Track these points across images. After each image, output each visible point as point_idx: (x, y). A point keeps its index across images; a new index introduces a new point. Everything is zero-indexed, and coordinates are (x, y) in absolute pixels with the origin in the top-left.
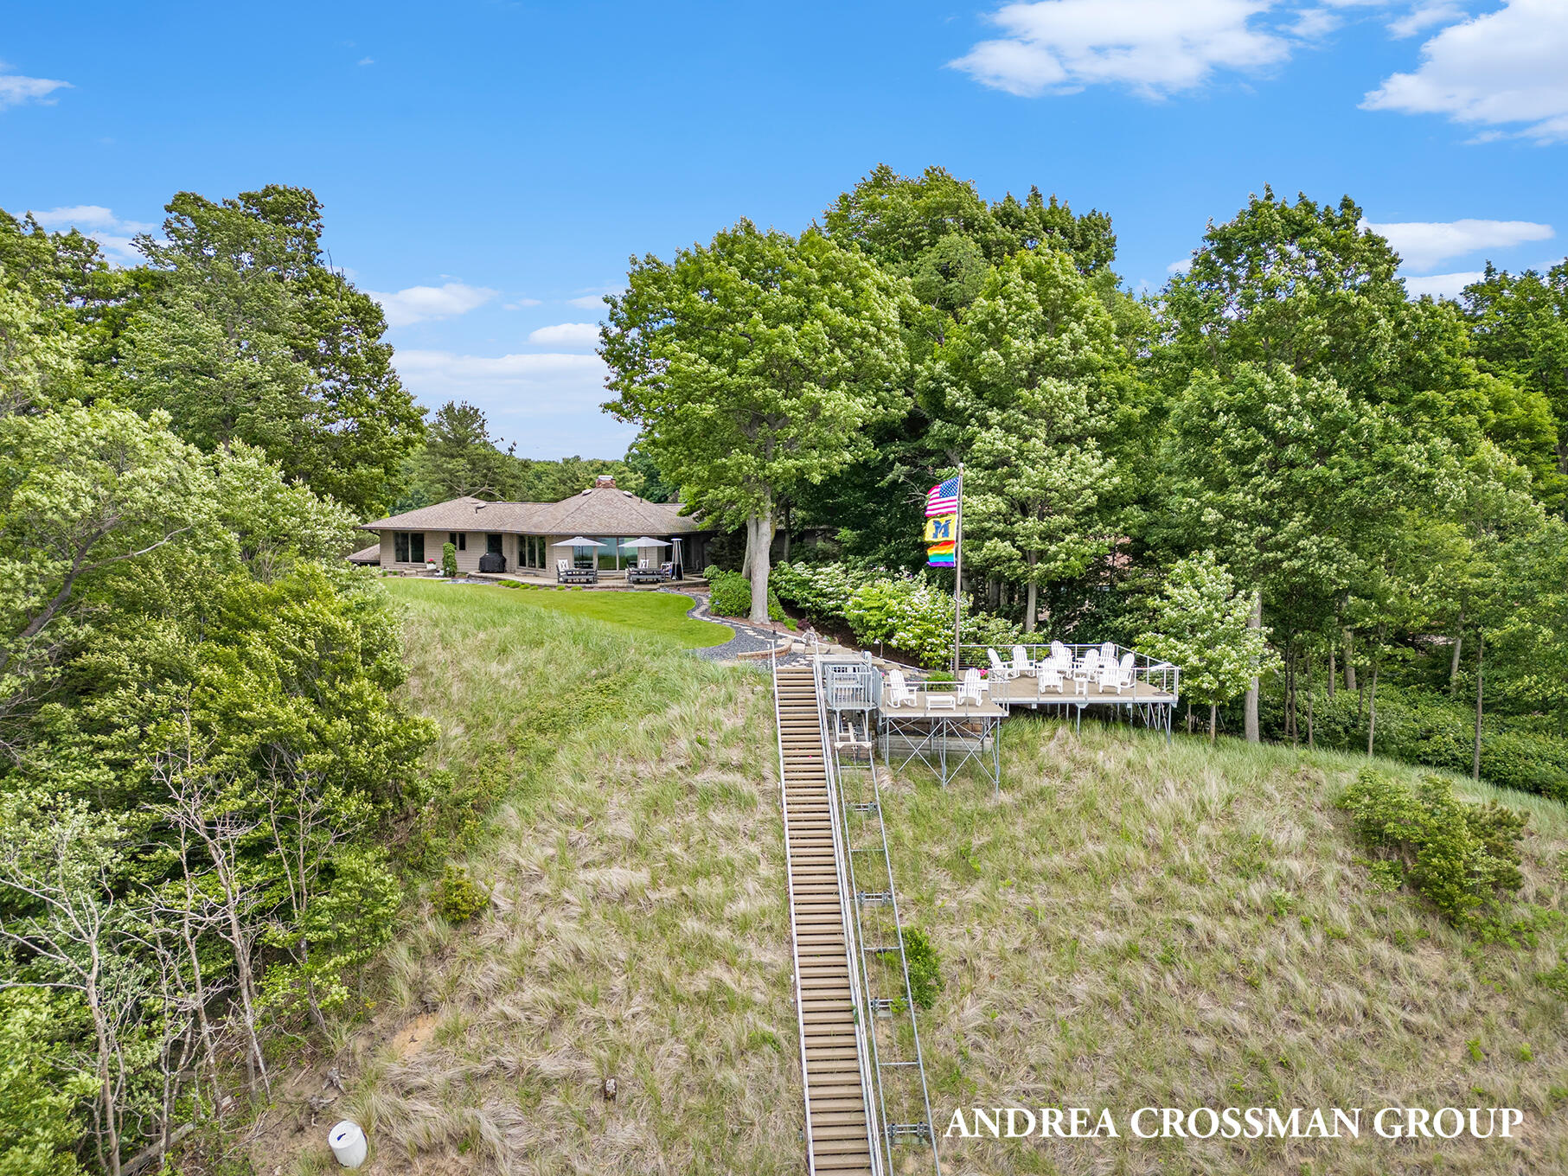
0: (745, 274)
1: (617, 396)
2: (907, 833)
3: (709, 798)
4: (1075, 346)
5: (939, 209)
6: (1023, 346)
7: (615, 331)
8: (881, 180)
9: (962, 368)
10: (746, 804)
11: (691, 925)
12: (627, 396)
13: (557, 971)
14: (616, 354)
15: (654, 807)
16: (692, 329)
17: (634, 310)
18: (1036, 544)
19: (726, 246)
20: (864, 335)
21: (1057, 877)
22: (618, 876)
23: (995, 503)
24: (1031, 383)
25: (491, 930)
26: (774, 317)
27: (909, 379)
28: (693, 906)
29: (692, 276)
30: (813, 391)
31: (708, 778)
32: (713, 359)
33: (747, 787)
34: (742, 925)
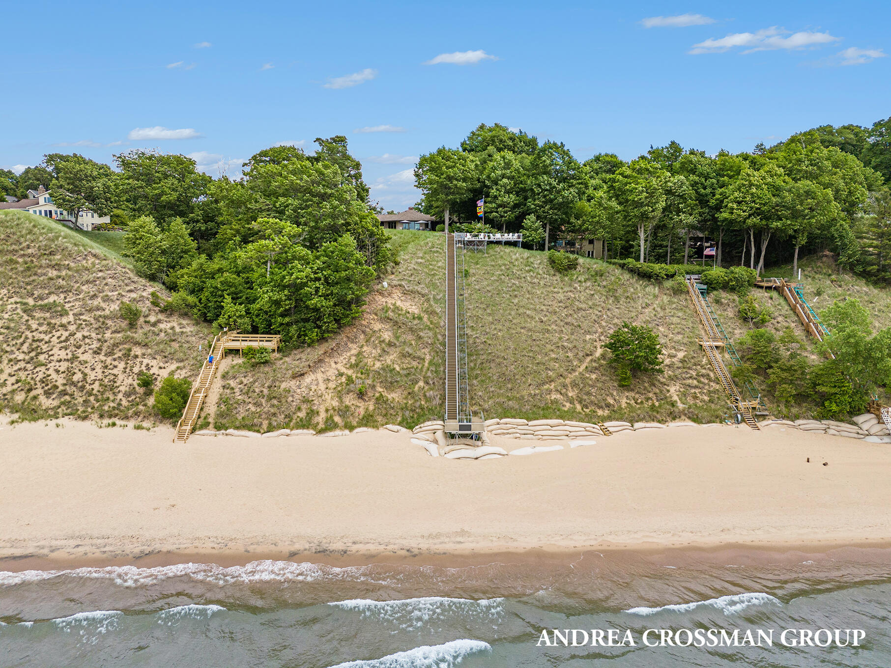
0: (443, 159)
1: (417, 184)
2: (468, 258)
3: (434, 252)
4: (511, 172)
5: (494, 136)
6: (499, 172)
7: (416, 170)
8: (482, 127)
9: (488, 177)
10: (440, 253)
11: (431, 267)
12: (419, 183)
13: (411, 270)
14: (417, 175)
15: (425, 253)
16: (432, 170)
17: (421, 165)
18: (502, 214)
19: (440, 152)
20: (466, 171)
21: (493, 266)
22: (420, 260)
23: (494, 205)
24: (501, 180)
25: (401, 266)
26: (448, 168)
27: (478, 180)
28: (431, 265)
29: (432, 159)
30: (455, 182)
31: (435, 249)
32: (436, 176)
33: (441, 251)
34: (439, 267)
